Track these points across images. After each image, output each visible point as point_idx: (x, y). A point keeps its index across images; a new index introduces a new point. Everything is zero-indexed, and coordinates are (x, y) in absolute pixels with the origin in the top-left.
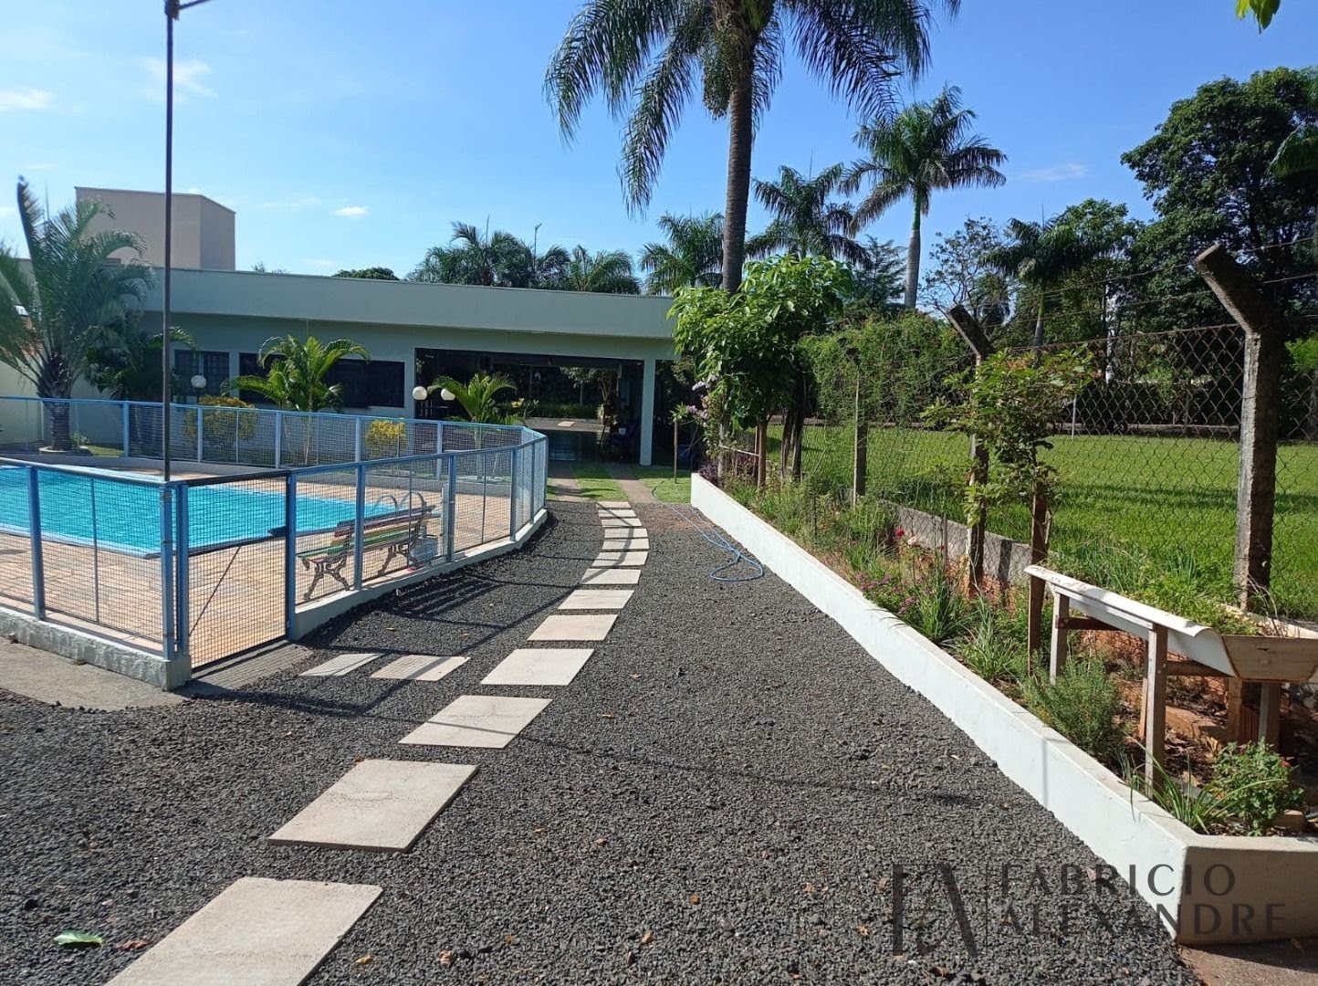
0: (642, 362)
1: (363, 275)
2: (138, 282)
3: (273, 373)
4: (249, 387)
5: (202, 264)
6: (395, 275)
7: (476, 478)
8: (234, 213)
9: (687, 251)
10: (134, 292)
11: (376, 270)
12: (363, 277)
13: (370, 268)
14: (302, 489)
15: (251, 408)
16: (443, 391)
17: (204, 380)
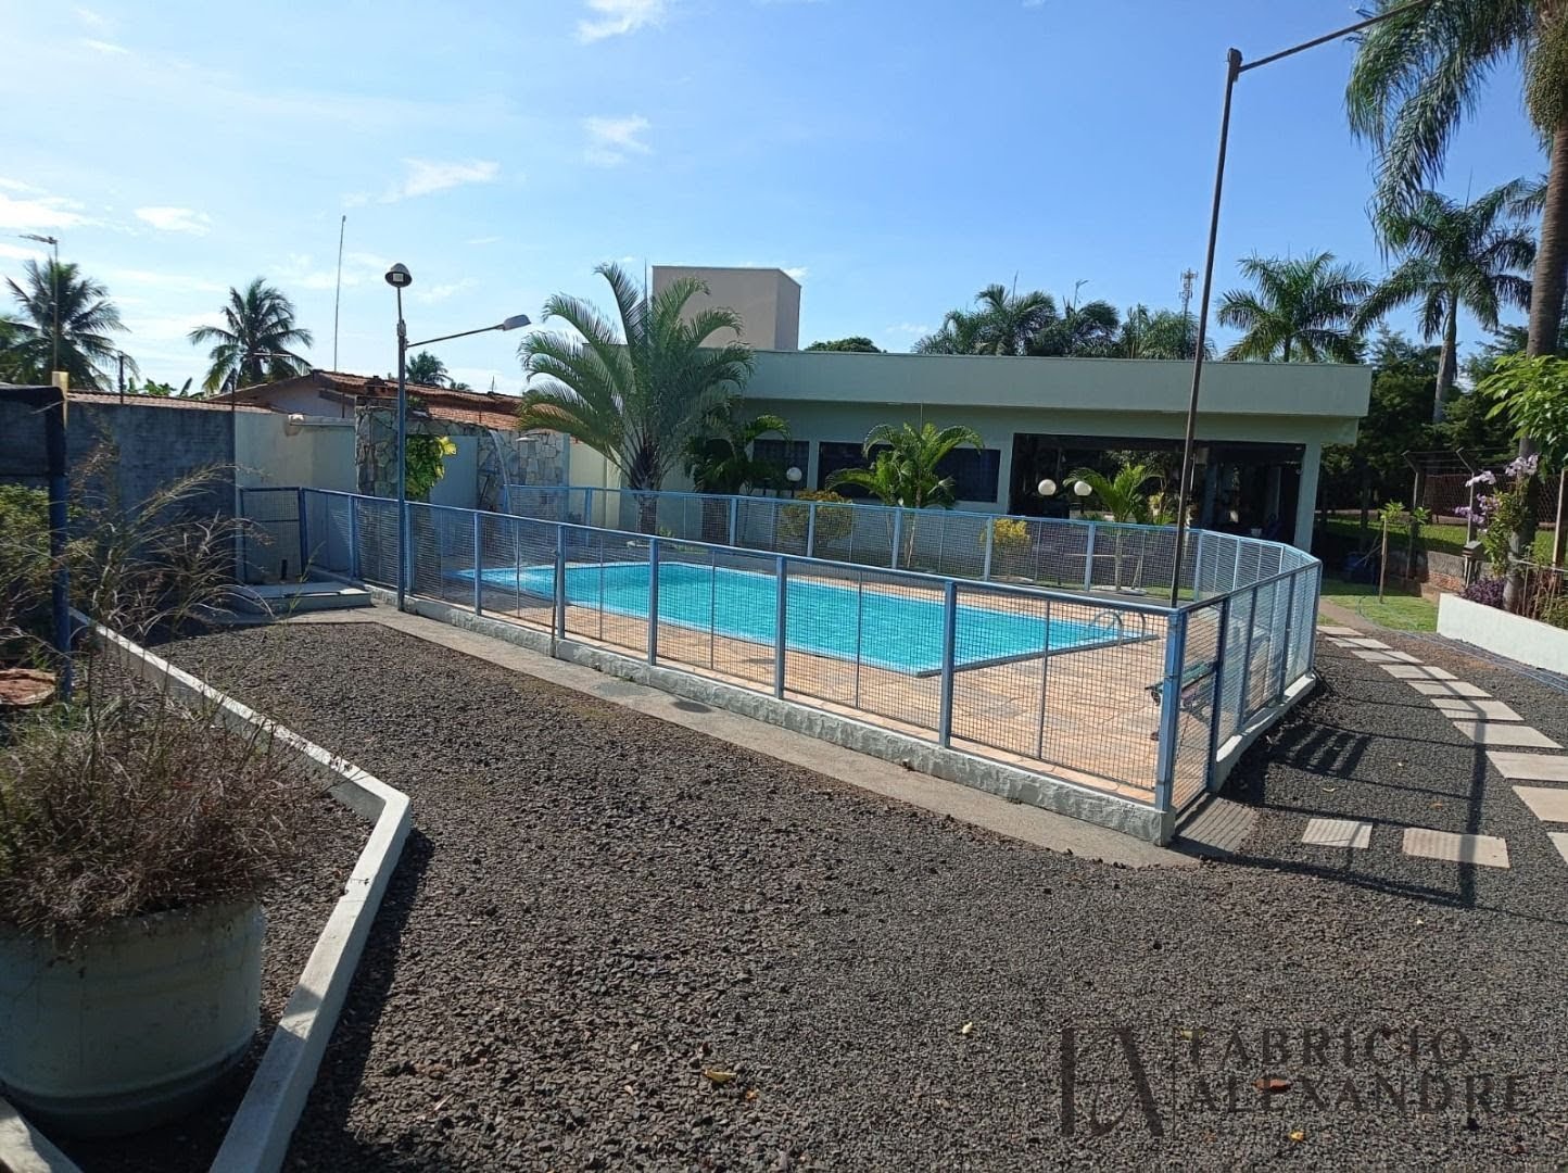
0: (1304, 446)
1: (840, 347)
2: (738, 366)
3: (881, 466)
4: (855, 480)
5: (776, 348)
6: (875, 344)
7: (1113, 588)
8: (800, 287)
9: (1283, 303)
10: (734, 376)
11: (853, 341)
12: (839, 349)
13: (848, 338)
14: (963, 600)
15: (850, 503)
16: (1078, 485)
17: (800, 473)
